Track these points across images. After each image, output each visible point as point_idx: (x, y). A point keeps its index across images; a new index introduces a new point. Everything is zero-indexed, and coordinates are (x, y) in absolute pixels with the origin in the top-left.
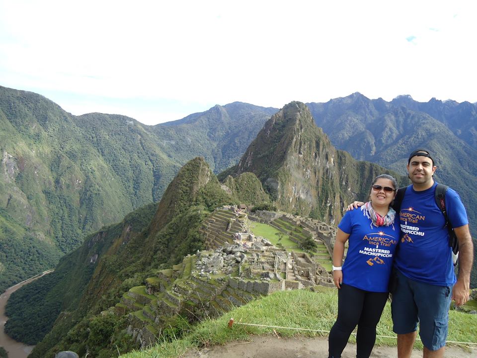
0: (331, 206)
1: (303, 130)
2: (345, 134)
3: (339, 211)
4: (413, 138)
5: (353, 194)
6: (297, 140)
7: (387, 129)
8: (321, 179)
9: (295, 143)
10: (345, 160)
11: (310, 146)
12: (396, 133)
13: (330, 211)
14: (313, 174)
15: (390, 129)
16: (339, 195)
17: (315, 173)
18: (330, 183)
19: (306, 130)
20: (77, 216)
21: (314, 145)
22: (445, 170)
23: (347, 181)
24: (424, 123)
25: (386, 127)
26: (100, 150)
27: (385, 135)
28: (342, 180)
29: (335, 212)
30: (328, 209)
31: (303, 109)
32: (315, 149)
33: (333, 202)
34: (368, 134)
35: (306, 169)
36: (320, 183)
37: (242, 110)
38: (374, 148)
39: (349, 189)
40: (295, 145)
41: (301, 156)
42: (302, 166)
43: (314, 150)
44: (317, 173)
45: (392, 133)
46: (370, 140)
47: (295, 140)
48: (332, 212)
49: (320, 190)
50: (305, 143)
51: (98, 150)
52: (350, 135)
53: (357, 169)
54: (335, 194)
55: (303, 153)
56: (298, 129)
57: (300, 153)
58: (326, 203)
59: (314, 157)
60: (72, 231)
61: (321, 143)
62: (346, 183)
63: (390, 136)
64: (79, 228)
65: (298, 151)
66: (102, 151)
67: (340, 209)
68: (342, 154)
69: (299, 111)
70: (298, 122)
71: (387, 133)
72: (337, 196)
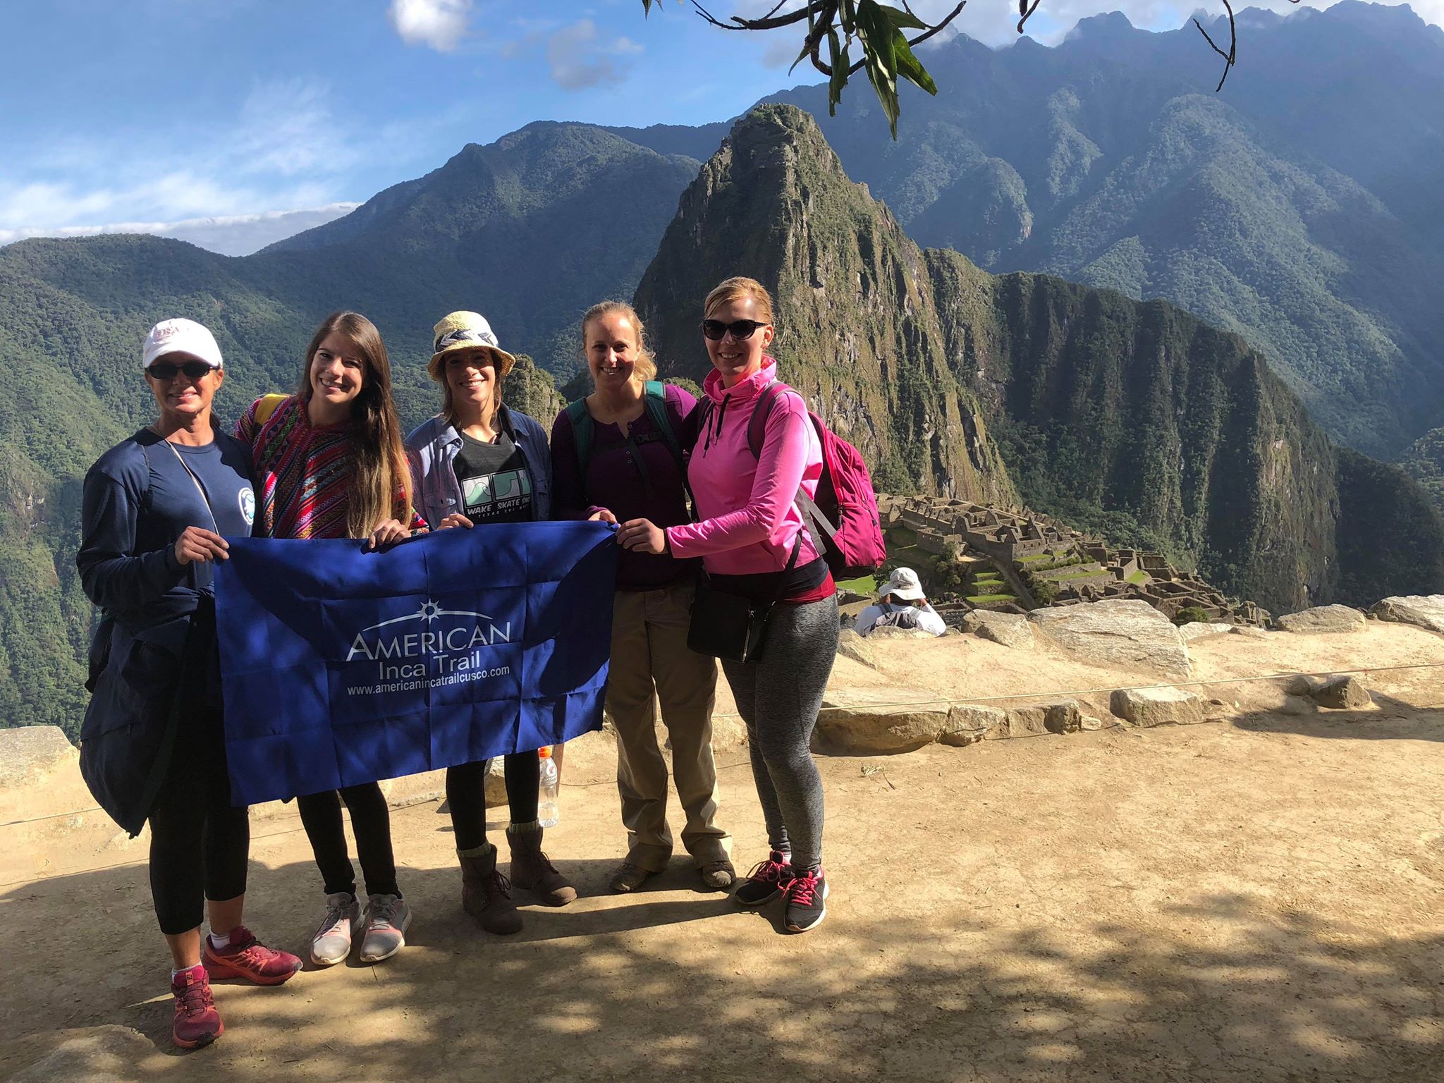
0: (935, 440)
1: (811, 202)
2: (927, 183)
3: (963, 452)
4: (1147, 166)
5: (994, 386)
6: (798, 242)
7: (1062, 147)
8: (893, 359)
9: (796, 254)
10: (954, 279)
11: (842, 253)
12: (1091, 152)
13: (935, 456)
14: (866, 343)
15: (1073, 145)
16: (955, 400)
17: (872, 340)
18: (923, 367)
19: (820, 202)
20: (60, 619)
21: (854, 246)
22: (1260, 254)
23: (972, 349)
24: (1177, 107)
25: (1056, 138)
26: (85, 377)
27: (1057, 165)
28: (954, 346)
29: (951, 457)
30: (928, 451)
31: (800, 130)
32: (859, 259)
33: (940, 426)
34: (1001, 172)
35: (842, 335)
36: (892, 371)
37: (561, 150)
38: (1028, 219)
39: (980, 374)
40: (795, 260)
41: (820, 292)
42: (826, 324)
43: (857, 264)
44: (877, 339)
45: (1078, 155)
46: (1013, 192)
47: (791, 241)
48: (942, 457)
49: (894, 394)
50: (825, 247)
51: (78, 376)
52: (941, 184)
53: (996, 302)
54: (942, 397)
55: (824, 282)
56: (796, 203)
57: (815, 283)
58: (919, 432)
59: (860, 289)
60: (57, 676)
61: (876, 237)
62: (966, 355)
63: (1073, 169)
64: (79, 662)
65: (807, 276)
66: (93, 379)
67: (964, 442)
68: (942, 258)
69: (789, 139)
70: (790, 177)
71: (1062, 159)
72: (951, 401)
